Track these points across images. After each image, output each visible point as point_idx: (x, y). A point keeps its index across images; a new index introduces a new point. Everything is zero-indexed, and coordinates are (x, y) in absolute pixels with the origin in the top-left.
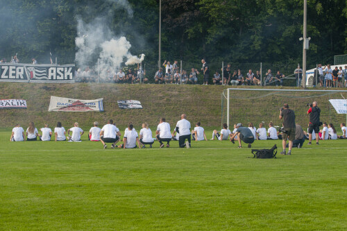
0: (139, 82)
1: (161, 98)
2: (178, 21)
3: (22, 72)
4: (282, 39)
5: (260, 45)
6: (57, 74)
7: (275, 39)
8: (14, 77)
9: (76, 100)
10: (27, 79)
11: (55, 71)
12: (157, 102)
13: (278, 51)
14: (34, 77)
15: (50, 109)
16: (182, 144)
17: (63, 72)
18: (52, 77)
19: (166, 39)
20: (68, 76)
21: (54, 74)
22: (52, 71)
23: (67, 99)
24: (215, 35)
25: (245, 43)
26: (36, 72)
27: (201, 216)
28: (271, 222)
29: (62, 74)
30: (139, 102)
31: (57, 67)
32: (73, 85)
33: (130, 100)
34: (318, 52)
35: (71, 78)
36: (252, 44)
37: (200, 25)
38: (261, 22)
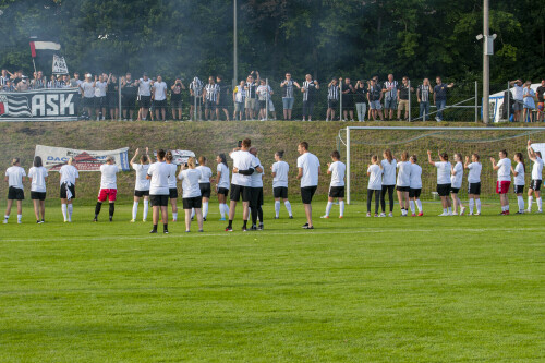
0: (192, 117)
2: (266, 8)
4: (453, 38)
5: (415, 49)
6: (47, 106)
7: (440, 38)
9: (81, 152)
11: (42, 101)
13: (447, 59)
14: (7, 111)
17: (58, 103)
18: (38, 111)
19: (246, 40)
20: (67, 109)
21: (42, 107)
22: (38, 102)
23: (66, 150)
24: (334, 32)
25: (388, 46)
26: (10, 104)
27: (242, 343)
28: (356, 351)
29: (55, 107)
30: (192, 154)
31: (45, 94)
32: (75, 126)
33: (176, 149)
34: (519, 59)
35: (72, 112)
36: (399, 46)
37: (306, 15)
38: (415, 6)
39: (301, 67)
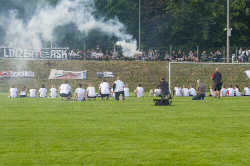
0: (113, 59)
1: (127, 70)
2: (151, 21)
3: (33, 54)
4: (222, 33)
5: (208, 37)
6: (57, 54)
7: (218, 33)
8: (27, 57)
9: (68, 72)
10: (36, 58)
11: (55, 52)
12: (124, 73)
13: (220, 41)
14: (41, 56)
15: (50, 78)
16: (117, 98)
17: (61, 53)
18: (53, 56)
19: (143, 33)
20: (64, 56)
21: (55, 54)
22: (53, 52)
23: (62, 71)
24: (177, 30)
25: (198, 36)
26: (42, 53)
29: (60, 55)
30: (112, 73)
31: (56, 50)
32: (67, 62)
33: (105, 71)
34: (247, 41)
35: (66, 57)
36: (202, 36)
37: (166, 24)
38: (208, 21)
39: (165, 43)
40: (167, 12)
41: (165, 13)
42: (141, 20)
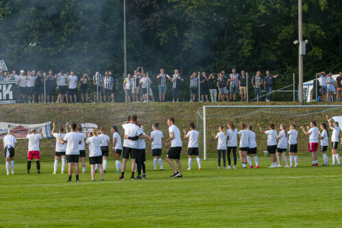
2: (146, 23)
4: (277, 43)
5: (251, 51)
7: (269, 43)
9: (18, 125)
13: (273, 58)
17: (1, 91)
19: (132, 46)
20: (8, 95)
23: (7, 124)
24: (194, 39)
25: (231, 49)
32: (13, 107)
33: (84, 123)
34: (324, 58)
35: (11, 97)
36: (240, 49)
37: (174, 28)
38: (251, 21)
39: (171, 64)
40: (175, 6)
41: (172, 9)
42: (127, 23)
